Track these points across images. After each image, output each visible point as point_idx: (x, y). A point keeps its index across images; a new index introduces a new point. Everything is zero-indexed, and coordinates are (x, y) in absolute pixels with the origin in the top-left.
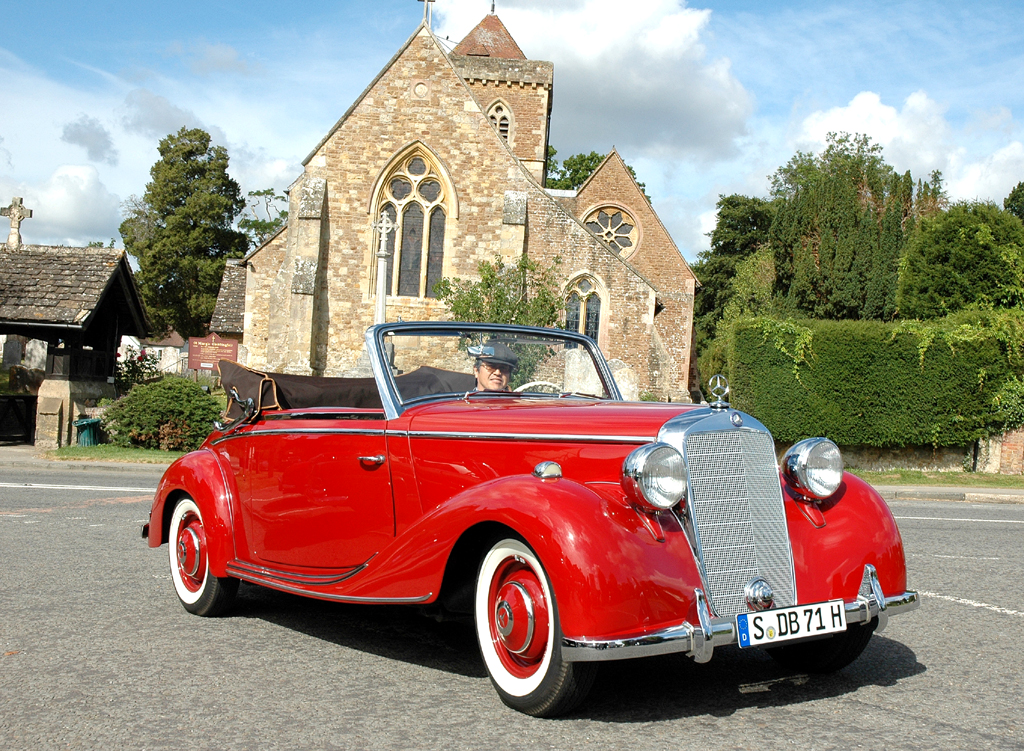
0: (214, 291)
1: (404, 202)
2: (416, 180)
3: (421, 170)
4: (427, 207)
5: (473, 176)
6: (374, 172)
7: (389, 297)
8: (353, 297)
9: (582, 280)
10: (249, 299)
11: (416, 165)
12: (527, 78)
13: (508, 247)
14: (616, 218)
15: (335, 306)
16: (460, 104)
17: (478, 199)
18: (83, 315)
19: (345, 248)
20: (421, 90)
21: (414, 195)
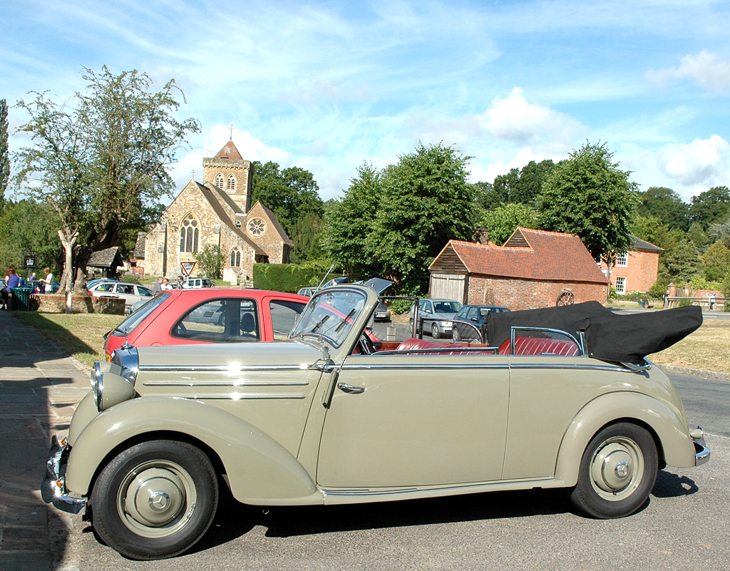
0: (135, 241)
1: (188, 227)
2: (191, 221)
3: (192, 218)
4: (194, 228)
5: (206, 220)
6: (179, 219)
7: (182, 253)
8: (175, 253)
9: (236, 249)
10: (146, 248)
11: (191, 217)
12: (241, 166)
13: (214, 240)
14: (259, 222)
15: (168, 256)
16: (202, 200)
17: (207, 226)
18: (110, 263)
19: (172, 239)
20: (192, 197)
21: (190, 225)
